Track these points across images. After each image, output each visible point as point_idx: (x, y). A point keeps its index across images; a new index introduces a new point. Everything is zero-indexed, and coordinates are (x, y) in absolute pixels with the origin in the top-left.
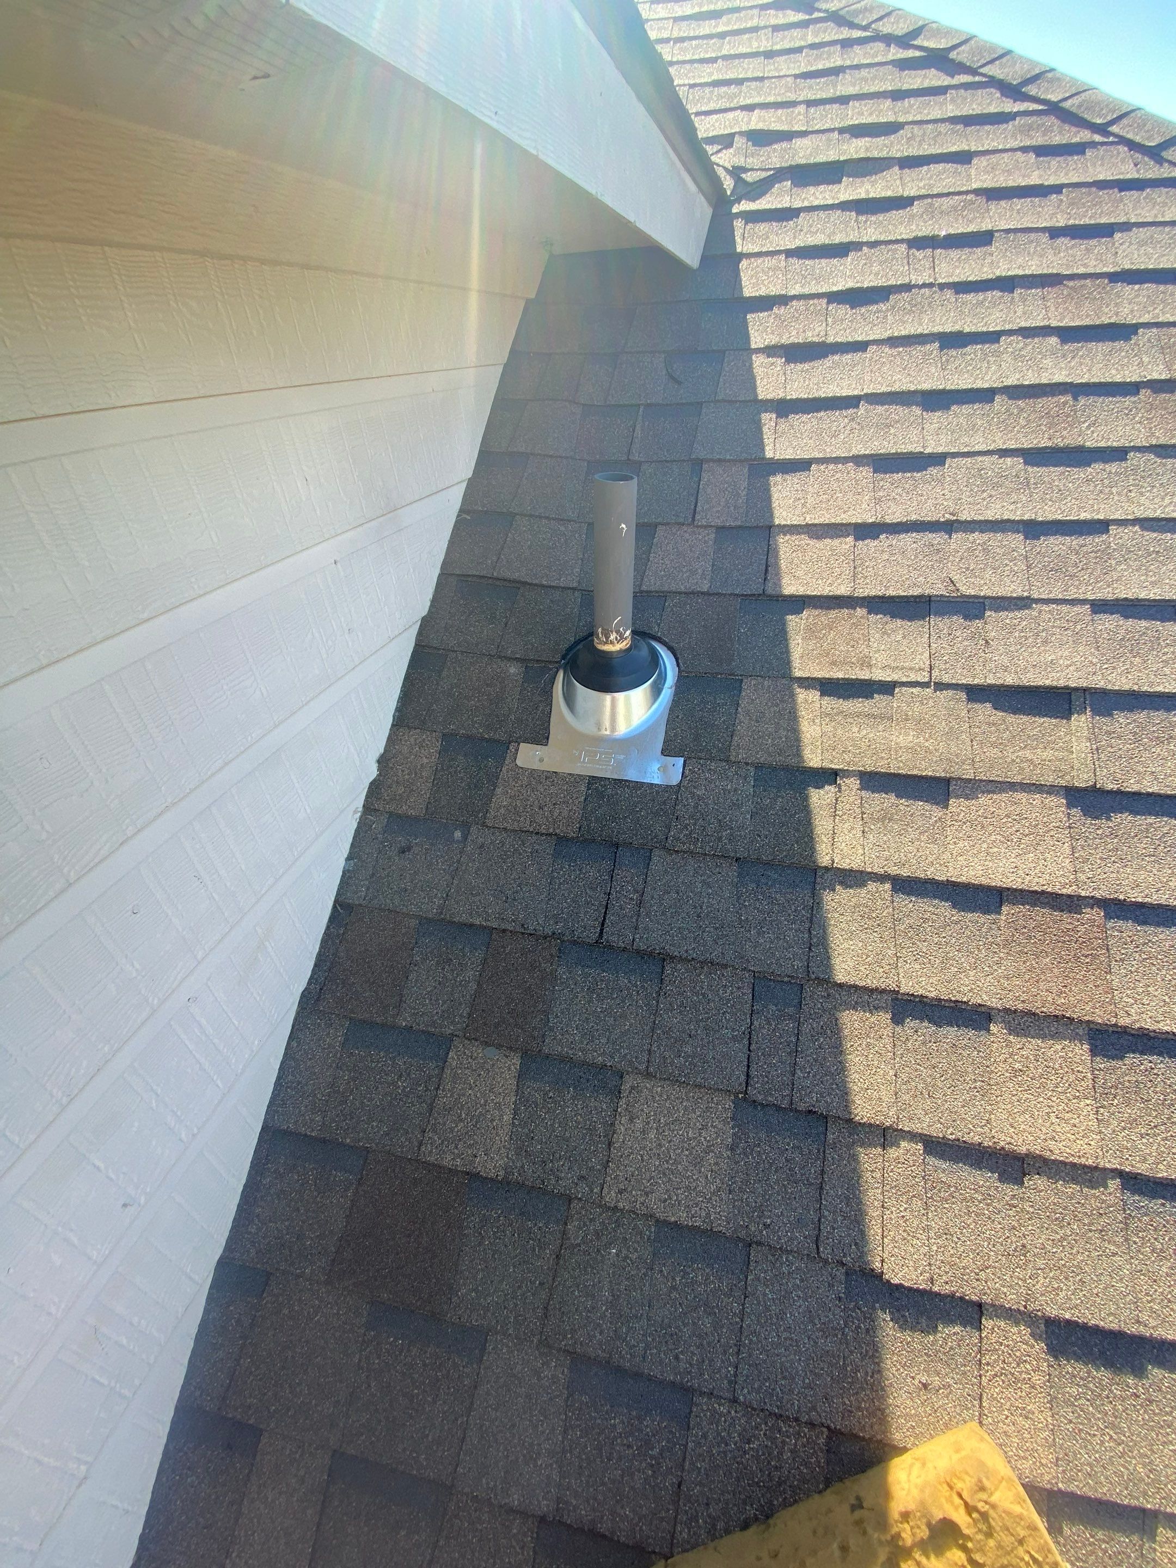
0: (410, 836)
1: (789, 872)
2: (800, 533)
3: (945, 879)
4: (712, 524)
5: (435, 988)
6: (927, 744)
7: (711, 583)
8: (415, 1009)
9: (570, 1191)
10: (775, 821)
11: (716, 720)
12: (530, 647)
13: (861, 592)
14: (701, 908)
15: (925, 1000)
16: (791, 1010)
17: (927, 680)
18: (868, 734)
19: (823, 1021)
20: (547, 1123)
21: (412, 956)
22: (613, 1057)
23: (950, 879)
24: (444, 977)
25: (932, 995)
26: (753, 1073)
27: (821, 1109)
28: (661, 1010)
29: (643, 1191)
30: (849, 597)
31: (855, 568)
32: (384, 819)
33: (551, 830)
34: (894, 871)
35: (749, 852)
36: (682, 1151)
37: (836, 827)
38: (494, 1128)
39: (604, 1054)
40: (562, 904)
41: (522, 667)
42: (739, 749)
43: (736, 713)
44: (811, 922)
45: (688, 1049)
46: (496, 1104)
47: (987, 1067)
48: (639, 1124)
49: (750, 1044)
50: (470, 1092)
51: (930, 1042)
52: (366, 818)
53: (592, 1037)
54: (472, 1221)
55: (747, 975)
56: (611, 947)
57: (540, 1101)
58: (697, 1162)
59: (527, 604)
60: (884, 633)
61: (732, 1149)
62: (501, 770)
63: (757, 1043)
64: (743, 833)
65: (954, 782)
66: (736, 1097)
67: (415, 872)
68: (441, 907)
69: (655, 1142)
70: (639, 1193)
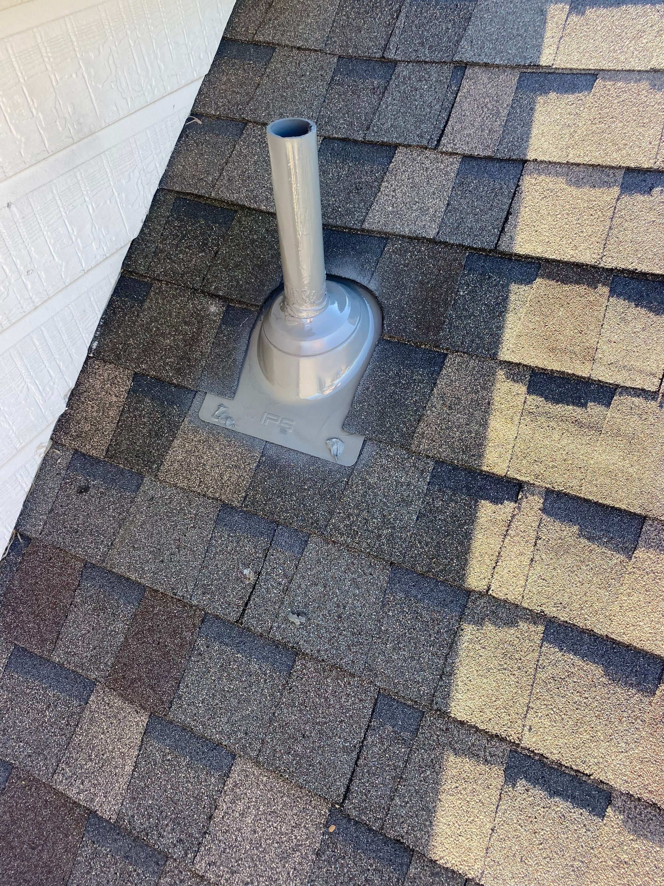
0: (90, 476)
1: (442, 588)
2: (557, 174)
3: (605, 633)
4: (458, 151)
5: (89, 632)
6: (631, 470)
7: (440, 227)
8: (68, 648)
9: (168, 850)
10: (441, 528)
11: (407, 399)
12: (235, 283)
13: (609, 263)
14: (344, 608)
15: (545, 760)
16: (406, 735)
17: (654, 389)
18: (568, 444)
19: (435, 754)
20: (161, 783)
21: (74, 597)
22: (229, 738)
23: (610, 635)
24: (98, 623)
25: (555, 757)
26: (354, 788)
27: (409, 841)
28: (283, 704)
29: (230, 868)
30: (594, 267)
31: (610, 228)
32: (69, 454)
33: (217, 495)
34: (551, 611)
35: (404, 557)
36: (273, 843)
37: (504, 549)
38: (116, 774)
39: (221, 733)
40: (213, 575)
41: (223, 306)
42: (423, 438)
43: (430, 395)
44: (451, 648)
45: (299, 749)
46: (121, 753)
47: (592, 848)
48: (240, 806)
49: (358, 758)
50: (102, 736)
51: (539, 805)
52: (54, 452)
53: (215, 714)
54: (85, 851)
55: (372, 689)
56: (249, 629)
57: (159, 759)
58: (284, 857)
59: (241, 231)
60: (623, 319)
61: (317, 854)
62: (183, 421)
63: (365, 759)
64: (404, 536)
65: (650, 522)
66: (333, 805)
67: (88, 514)
68: (105, 555)
69: (251, 827)
70: (226, 869)
